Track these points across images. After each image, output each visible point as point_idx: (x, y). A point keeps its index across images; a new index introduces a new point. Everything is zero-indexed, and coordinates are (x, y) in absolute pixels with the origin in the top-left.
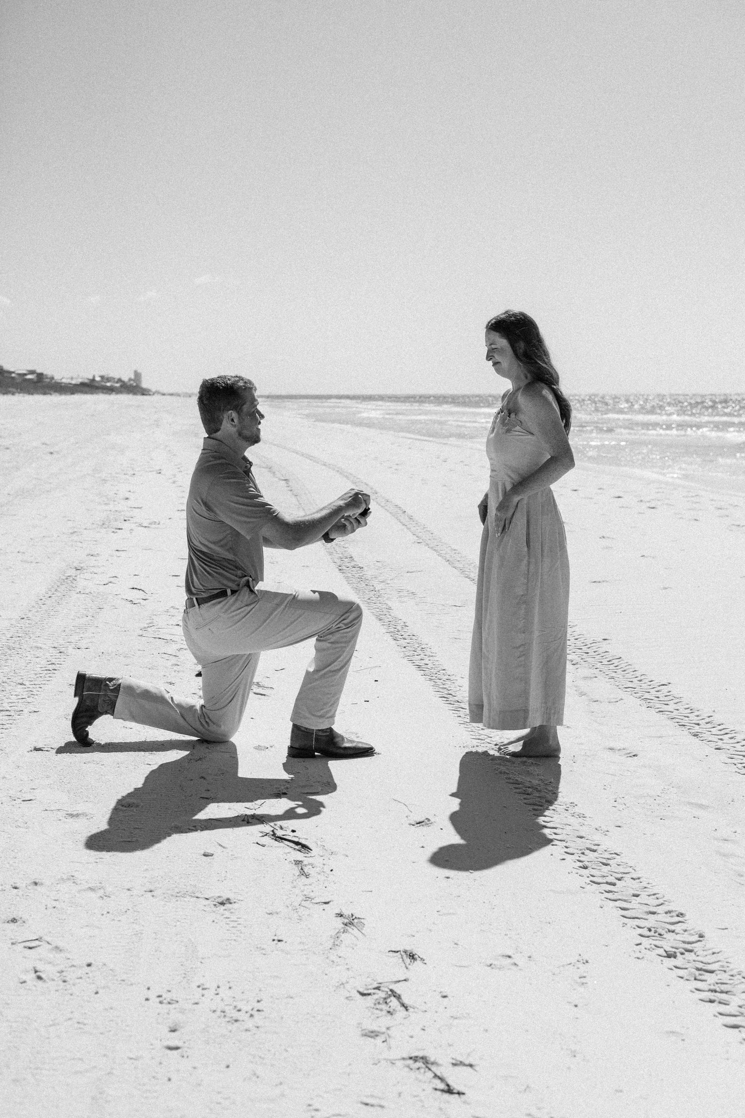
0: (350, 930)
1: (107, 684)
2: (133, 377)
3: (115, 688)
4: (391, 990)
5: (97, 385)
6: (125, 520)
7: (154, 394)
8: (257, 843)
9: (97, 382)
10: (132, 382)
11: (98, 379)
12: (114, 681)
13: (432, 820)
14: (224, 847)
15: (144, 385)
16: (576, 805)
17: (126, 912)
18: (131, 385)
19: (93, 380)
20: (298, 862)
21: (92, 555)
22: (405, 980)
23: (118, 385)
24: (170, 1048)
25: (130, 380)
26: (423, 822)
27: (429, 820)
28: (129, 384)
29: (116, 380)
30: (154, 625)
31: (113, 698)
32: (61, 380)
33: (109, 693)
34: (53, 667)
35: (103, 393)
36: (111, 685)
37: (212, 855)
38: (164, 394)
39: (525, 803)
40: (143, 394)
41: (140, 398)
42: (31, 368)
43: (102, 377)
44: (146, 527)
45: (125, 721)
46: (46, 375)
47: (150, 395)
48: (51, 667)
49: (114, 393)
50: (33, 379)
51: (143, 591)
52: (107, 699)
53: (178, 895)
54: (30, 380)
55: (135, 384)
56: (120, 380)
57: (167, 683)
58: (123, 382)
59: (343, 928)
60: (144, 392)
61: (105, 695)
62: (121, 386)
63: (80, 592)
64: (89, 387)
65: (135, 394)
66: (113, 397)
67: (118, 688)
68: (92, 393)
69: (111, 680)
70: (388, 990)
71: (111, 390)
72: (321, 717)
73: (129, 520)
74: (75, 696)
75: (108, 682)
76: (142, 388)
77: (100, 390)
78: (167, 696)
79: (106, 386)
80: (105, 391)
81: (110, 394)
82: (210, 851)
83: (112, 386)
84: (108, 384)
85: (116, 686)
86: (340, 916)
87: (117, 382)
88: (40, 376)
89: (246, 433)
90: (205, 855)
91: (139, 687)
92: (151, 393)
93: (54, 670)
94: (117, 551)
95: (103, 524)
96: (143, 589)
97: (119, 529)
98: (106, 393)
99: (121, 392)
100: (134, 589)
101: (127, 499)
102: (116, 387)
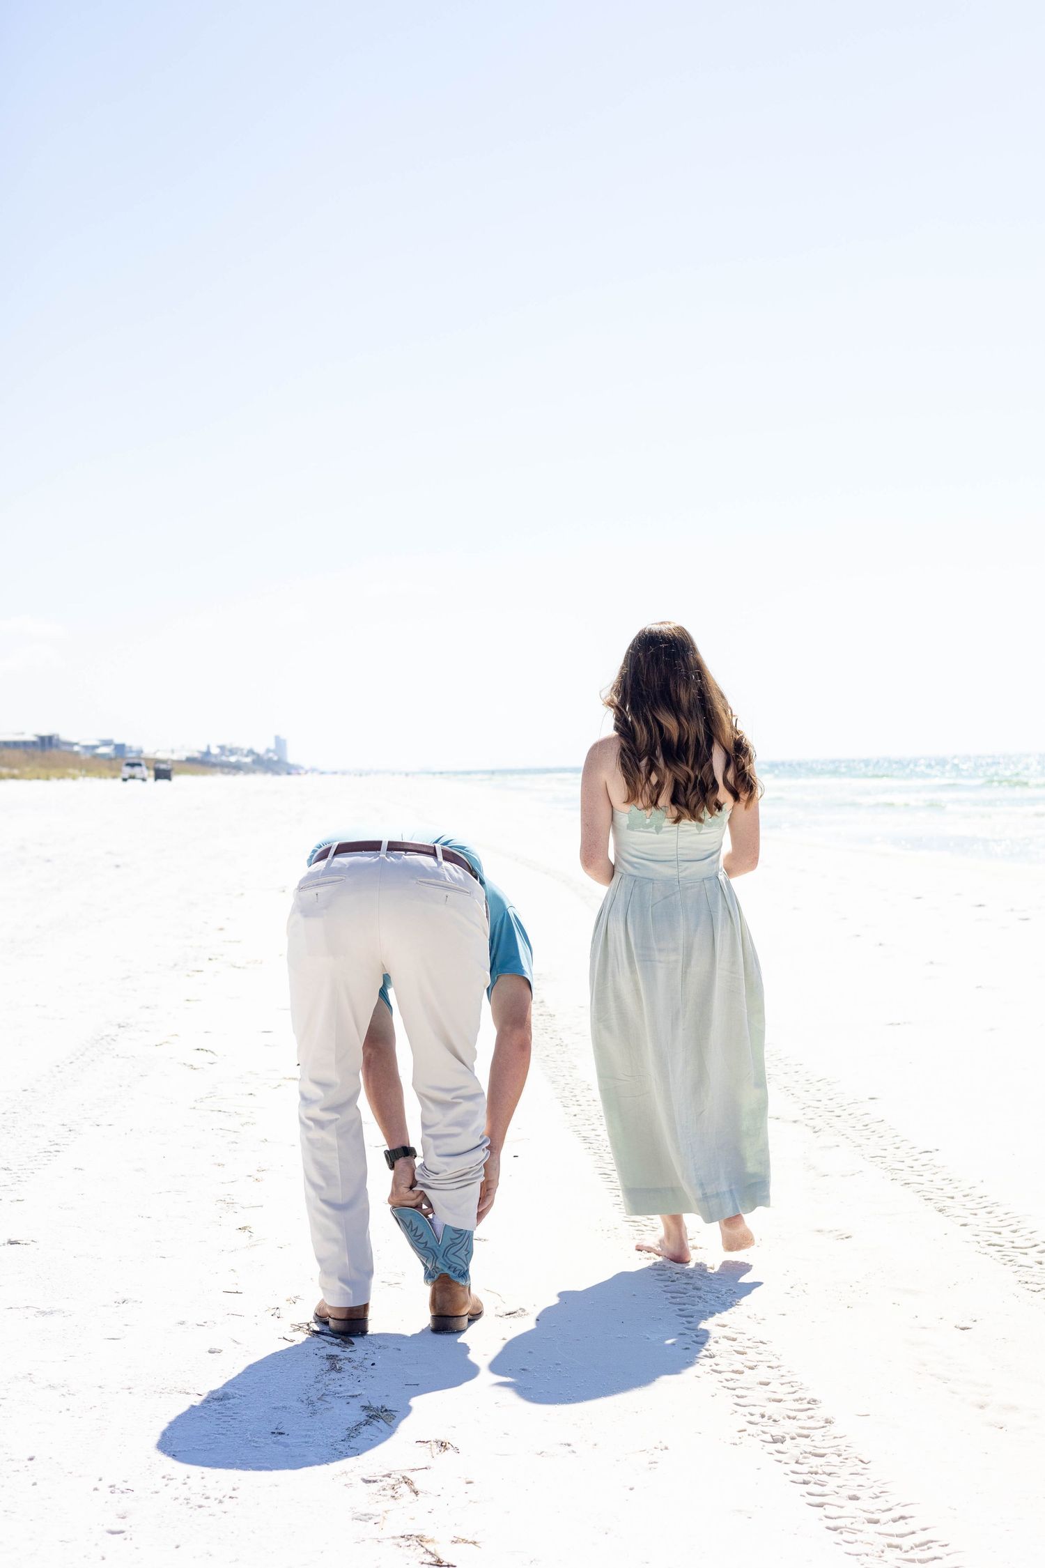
5: (213, 760)
6: (210, 959)
7: (306, 772)
9: (215, 756)
10: (271, 757)
11: (214, 751)
15: (291, 759)
18: (270, 760)
19: (208, 753)
21: (148, 1008)
23: (248, 760)
24: (113, 1533)
25: (269, 752)
28: (266, 758)
32: (155, 753)
34: (57, 1148)
35: (223, 773)
38: (322, 773)
40: (289, 774)
41: (283, 779)
42: (106, 737)
43: (223, 749)
44: (239, 968)
46: (130, 747)
47: (299, 774)
49: (242, 772)
50: (108, 754)
51: (212, 1052)
54: (103, 756)
55: (275, 758)
56: (250, 751)
58: (258, 755)
60: (290, 770)
62: (254, 762)
63: (118, 1055)
64: (203, 763)
65: (277, 773)
66: (240, 779)
68: (204, 774)
71: (237, 768)
73: (216, 959)
76: (287, 764)
77: (218, 769)
79: (229, 762)
80: (226, 770)
81: (234, 775)
83: (239, 763)
84: (233, 759)
87: (247, 756)
88: (120, 748)
92: (302, 771)
93: (56, 1151)
94: (188, 1000)
95: (175, 965)
96: (212, 1050)
97: (198, 971)
98: (229, 773)
99: (254, 772)
100: (198, 1049)
101: (221, 929)
102: (246, 763)
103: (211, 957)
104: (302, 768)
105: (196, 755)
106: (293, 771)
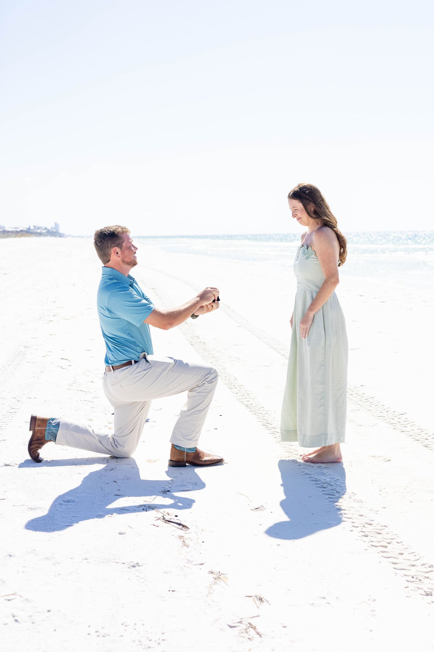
0: (218, 582)
1: (51, 422)
2: (54, 226)
3: (56, 425)
4: (249, 623)
5: (31, 231)
7: (67, 236)
8: (154, 525)
9: (32, 230)
10: (53, 230)
11: (32, 228)
12: (55, 420)
13: (265, 506)
14: (132, 528)
15: (61, 231)
16: (356, 494)
17: (71, 573)
18: (53, 232)
19: (29, 229)
20: (181, 537)
21: (35, 338)
22: (258, 616)
23: (45, 231)
25: (52, 228)
26: (259, 508)
27: (263, 507)
28: (51, 231)
29: (43, 228)
30: (77, 382)
31: (54, 431)
33: (52, 428)
35: (35, 236)
36: (53, 423)
37: (125, 534)
38: (73, 237)
39: (323, 494)
40: (60, 237)
41: (59, 239)
43: (35, 227)
44: (67, 319)
45: (63, 445)
48: (12, 411)
49: (42, 236)
52: (51, 432)
53: (104, 561)
55: (55, 231)
56: (46, 228)
57: (88, 419)
58: (48, 230)
59: (214, 581)
60: (61, 236)
61: (49, 429)
62: (47, 232)
63: (28, 362)
64: (27, 233)
65: (55, 236)
66: (42, 238)
67: (58, 425)
68: (28, 236)
69: (53, 419)
70: (248, 624)
71: (40, 234)
72: (190, 440)
73: (56, 315)
74: (30, 430)
75: (51, 421)
76: (60, 233)
77: (33, 235)
78: (90, 430)
79: (37, 232)
80: (37, 235)
81: (40, 237)
82: (123, 531)
83: (41, 232)
84: (39, 231)
85: (56, 424)
86: (212, 573)
87: (44, 230)
89: (127, 260)
90: (120, 534)
91: (71, 424)
92: (65, 236)
93: (14, 412)
94: (50, 335)
95: (41, 318)
96: (68, 359)
97: (51, 321)
98: (37, 236)
99: (47, 236)
100: (62, 359)
101: (55, 302)
102: (43, 233)
103: (54, 315)
104: (65, 235)
105: (25, 229)
106: (62, 236)
